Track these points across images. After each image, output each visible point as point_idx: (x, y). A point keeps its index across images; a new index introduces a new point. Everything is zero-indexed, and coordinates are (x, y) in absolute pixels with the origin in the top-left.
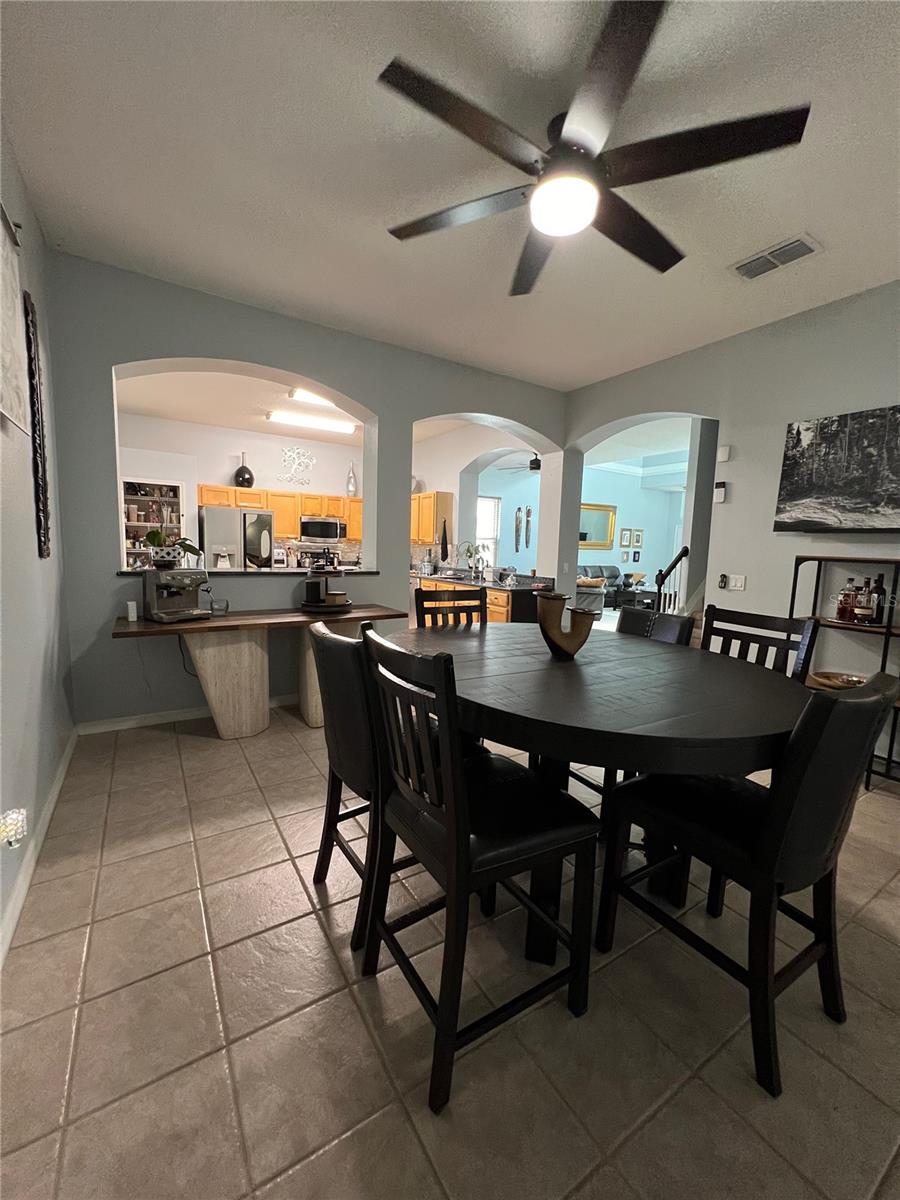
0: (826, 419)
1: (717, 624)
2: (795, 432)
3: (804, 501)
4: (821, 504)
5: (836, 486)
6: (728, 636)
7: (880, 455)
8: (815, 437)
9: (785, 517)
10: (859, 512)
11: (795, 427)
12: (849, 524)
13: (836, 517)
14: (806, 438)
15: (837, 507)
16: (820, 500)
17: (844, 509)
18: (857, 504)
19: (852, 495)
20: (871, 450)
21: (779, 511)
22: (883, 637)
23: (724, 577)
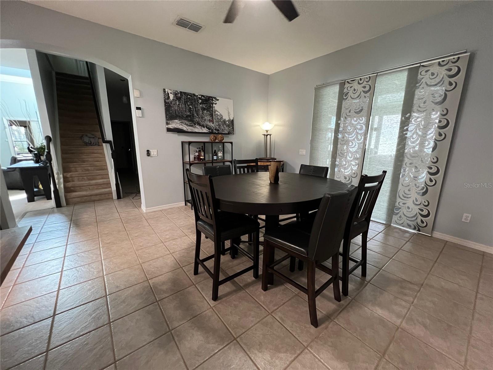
0: (176, 91)
2: (167, 93)
3: (175, 121)
5: (184, 117)
7: (193, 109)
8: (174, 97)
9: (170, 126)
10: (191, 126)
11: (166, 90)
12: (190, 131)
13: (186, 127)
15: (185, 124)
16: (180, 121)
17: (187, 125)
18: (190, 124)
19: (189, 121)
20: (190, 106)
21: (167, 124)
23: (148, 151)
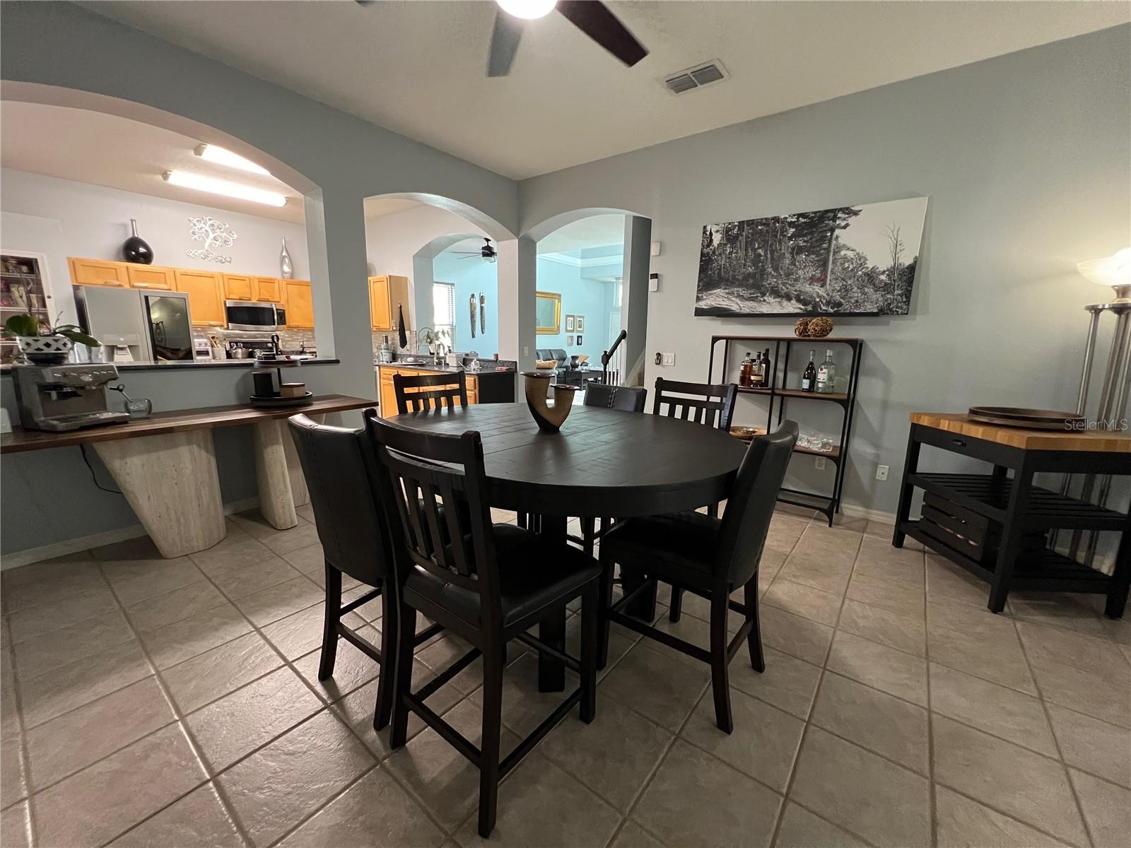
0: (730, 224)
1: (664, 393)
2: (708, 233)
3: (715, 291)
4: (728, 293)
5: (738, 280)
6: (673, 402)
7: (766, 255)
8: (722, 238)
9: (703, 305)
10: (752, 300)
11: (708, 228)
12: (746, 311)
13: (737, 304)
14: (717, 239)
15: (739, 296)
16: (727, 291)
17: (742, 298)
18: (751, 294)
19: (748, 287)
20: (760, 251)
21: (698, 299)
22: (770, 396)
23: (659, 354)
